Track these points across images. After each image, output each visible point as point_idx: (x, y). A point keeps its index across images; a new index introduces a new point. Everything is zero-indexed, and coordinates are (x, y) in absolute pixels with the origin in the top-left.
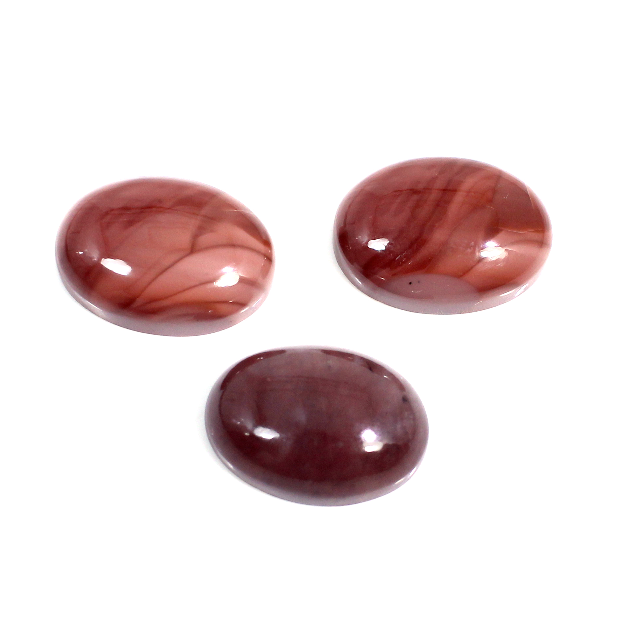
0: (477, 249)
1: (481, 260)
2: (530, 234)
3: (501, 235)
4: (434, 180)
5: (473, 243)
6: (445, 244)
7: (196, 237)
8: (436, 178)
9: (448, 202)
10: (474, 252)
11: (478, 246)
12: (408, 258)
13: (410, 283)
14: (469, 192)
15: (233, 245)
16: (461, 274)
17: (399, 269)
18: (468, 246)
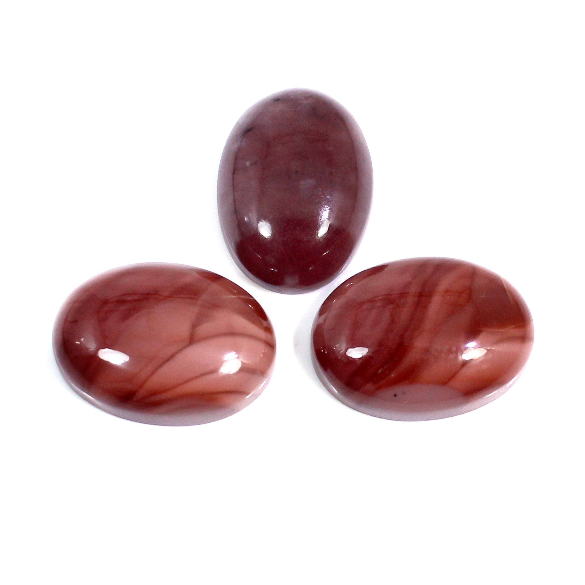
0: (459, 354)
1: (465, 363)
2: (511, 331)
3: (482, 336)
4: (408, 284)
5: (454, 348)
6: (427, 351)
7: (194, 326)
8: (410, 283)
9: (425, 307)
10: (456, 357)
11: (460, 350)
12: (390, 370)
13: (395, 395)
14: (447, 291)
15: (232, 333)
16: (447, 381)
17: (383, 382)
18: (450, 351)
